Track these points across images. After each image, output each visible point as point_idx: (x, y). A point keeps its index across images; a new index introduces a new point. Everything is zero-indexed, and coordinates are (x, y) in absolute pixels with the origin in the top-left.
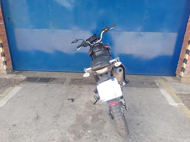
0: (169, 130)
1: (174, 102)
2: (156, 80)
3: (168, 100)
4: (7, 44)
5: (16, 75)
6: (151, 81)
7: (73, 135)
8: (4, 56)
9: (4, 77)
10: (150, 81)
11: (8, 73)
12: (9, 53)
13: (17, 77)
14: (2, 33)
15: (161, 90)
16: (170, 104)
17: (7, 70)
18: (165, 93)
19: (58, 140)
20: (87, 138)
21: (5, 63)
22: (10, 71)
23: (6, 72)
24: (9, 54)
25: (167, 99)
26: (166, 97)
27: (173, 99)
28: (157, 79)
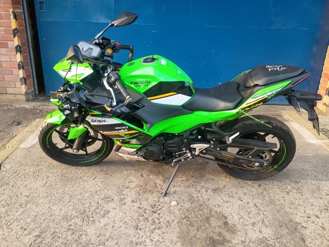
0: (309, 172)
1: (315, 138)
2: (283, 112)
3: (304, 137)
4: (27, 48)
5: (42, 103)
6: (275, 113)
7: (160, 177)
8: (23, 68)
9: (22, 106)
10: (273, 112)
11: (28, 100)
12: (30, 65)
13: (44, 107)
14: (21, 28)
15: (292, 123)
16: (309, 141)
17: (27, 93)
18: (299, 128)
19: (139, 183)
20: (182, 181)
21: (24, 80)
22: (31, 97)
23: (24, 97)
24: (30, 67)
25: (303, 135)
26: (301, 133)
27: (312, 135)
28: (284, 110)
